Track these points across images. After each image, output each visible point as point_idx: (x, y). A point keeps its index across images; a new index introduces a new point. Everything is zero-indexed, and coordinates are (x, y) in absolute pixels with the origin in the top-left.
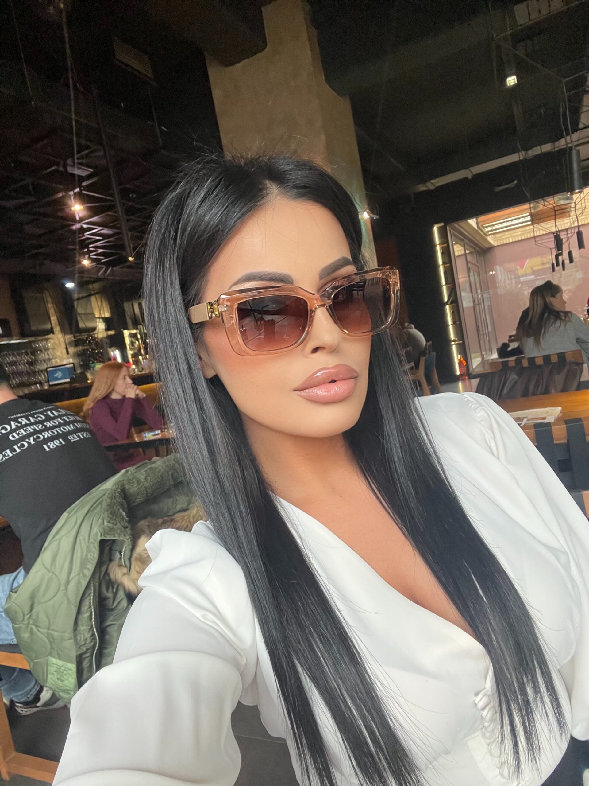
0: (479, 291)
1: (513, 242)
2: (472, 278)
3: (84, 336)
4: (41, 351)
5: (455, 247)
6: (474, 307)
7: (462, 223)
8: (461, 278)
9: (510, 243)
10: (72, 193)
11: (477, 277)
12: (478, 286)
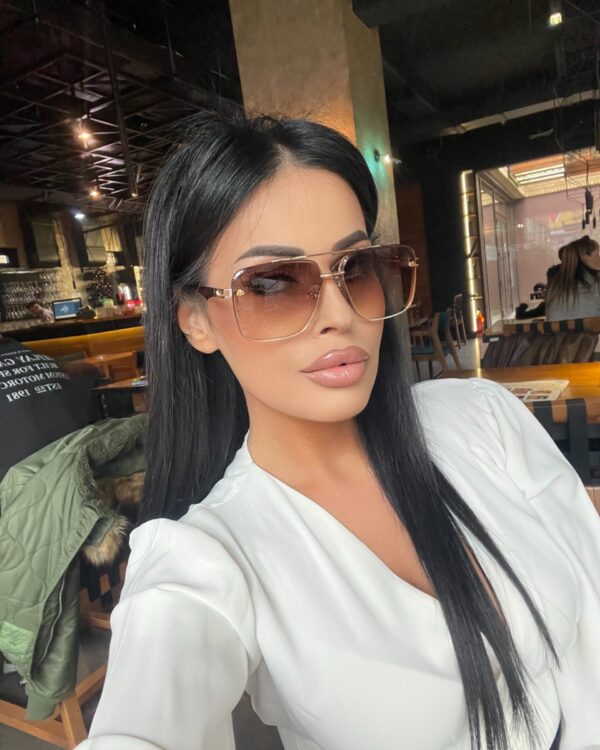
0: (505, 245)
1: (545, 195)
2: (498, 230)
3: (93, 270)
4: (48, 283)
5: (483, 196)
6: (498, 262)
7: (493, 172)
8: (487, 230)
9: (541, 195)
10: (79, 120)
11: (504, 230)
12: (504, 239)
